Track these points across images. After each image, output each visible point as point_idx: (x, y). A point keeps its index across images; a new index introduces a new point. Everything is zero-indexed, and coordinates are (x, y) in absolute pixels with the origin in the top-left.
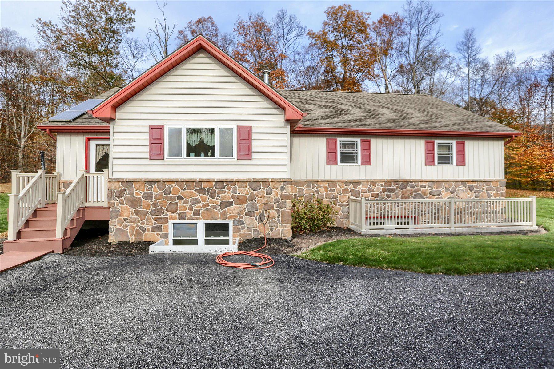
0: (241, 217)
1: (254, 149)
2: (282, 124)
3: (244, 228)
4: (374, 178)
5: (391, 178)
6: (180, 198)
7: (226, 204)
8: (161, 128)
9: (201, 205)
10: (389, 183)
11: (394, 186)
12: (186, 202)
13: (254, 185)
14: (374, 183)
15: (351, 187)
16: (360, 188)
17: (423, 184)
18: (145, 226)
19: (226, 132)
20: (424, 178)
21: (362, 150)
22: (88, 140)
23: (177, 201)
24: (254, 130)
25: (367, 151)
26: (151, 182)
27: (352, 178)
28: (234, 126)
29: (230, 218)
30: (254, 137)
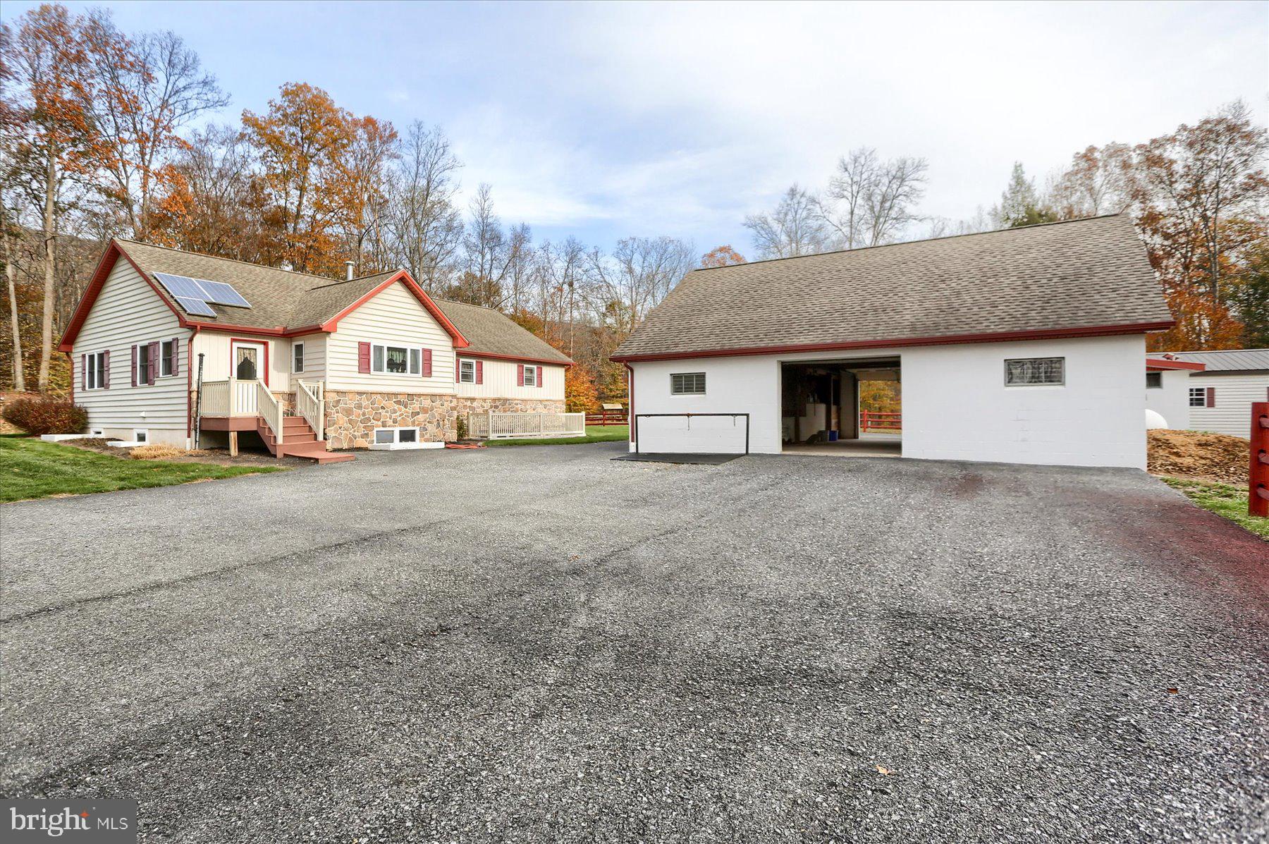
0: (425, 425)
1: (433, 369)
2: (450, 349)
3: (426, 434)
4: (484, 396)
5: (496, 396)
6: (383, 408)
7: (415, 414)
8: (368, 345)
9: (398, 414)
10: (494, 400)
11: (498, 403)
12: (387, 412)
13: (434, 398)
14: (484, 400)
15: (468, 403)
16: (475, 404)
17: (516, 402)
18: (356, 433)
19: (415, 352)
20: (517, 398)
21: (477, 370)
22: (233, 340)
23: (381, 411)
24: (433, 353)
25: (480, 370)
26: (360, 393)
27: (469, 395)
28: (419, 347)
29: (418, 425)
30: (433, 358)
